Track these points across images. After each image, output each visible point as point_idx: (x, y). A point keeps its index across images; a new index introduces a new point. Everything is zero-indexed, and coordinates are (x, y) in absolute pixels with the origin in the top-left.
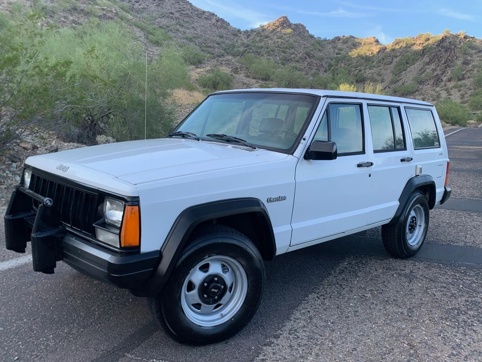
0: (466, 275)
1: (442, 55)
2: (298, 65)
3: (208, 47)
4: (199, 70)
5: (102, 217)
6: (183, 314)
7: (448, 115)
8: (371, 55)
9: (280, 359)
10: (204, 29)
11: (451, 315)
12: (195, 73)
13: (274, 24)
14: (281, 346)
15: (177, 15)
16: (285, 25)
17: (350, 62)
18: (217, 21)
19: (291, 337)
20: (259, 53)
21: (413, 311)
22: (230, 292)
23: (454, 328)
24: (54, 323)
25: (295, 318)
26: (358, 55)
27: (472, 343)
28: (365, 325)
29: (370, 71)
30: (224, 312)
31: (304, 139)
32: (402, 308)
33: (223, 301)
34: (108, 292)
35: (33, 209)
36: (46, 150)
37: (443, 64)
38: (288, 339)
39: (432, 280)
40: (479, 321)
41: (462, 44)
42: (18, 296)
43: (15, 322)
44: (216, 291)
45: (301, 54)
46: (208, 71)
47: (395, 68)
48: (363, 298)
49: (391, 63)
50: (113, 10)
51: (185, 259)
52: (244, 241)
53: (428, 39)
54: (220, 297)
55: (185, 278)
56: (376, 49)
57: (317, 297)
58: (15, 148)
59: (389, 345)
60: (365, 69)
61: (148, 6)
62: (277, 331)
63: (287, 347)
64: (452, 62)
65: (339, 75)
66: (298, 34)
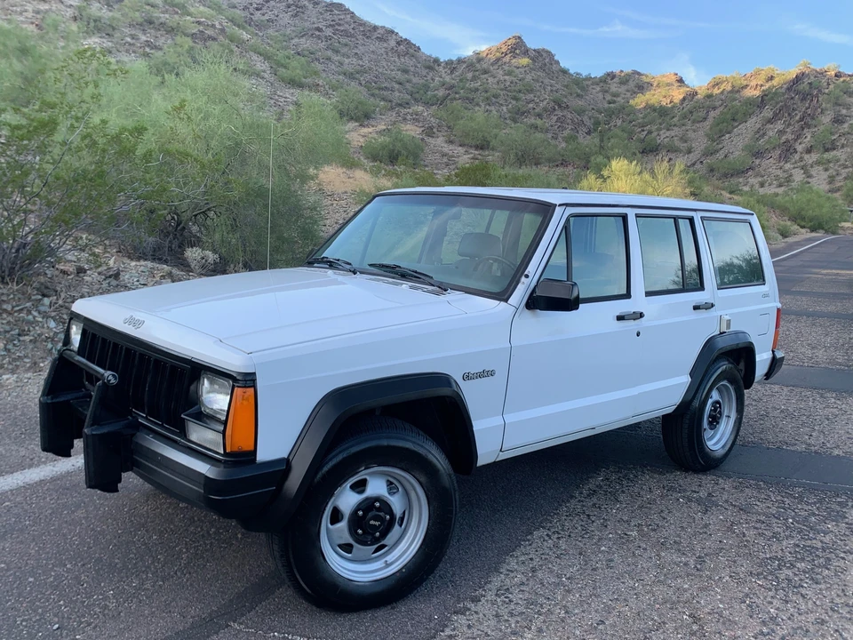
0: (801, 501)
1: (795, 106)
2: (539, 122)
3: (382, 89)
4: (365, 130)
5: (197, 404)
6: (323, 561)
7: (803, 213)
8: (669, 106)
9: (479, 636)
10: (375, 57)
11: (768, 568)
12: (357, 136)
13: (498, 49)
14: (481, 615)
15: (329, 32)
16: (518, 51)
17: (631, 117)
18: (399, 43)
19: (499, 600)
20: (471, 100)
21: (704, 561)
22: (401, 526)
23: (770, 590)
24: (115, 571)
25: (508, 570)
26: (647, 104)
27: (796, 615)
28: (623, 583)
29: (668, 134)
30: (390, 558)
31: (527, 276)
32: (687, 556)
33: (389, 540)
34: (202, 521)
35: (84, 387)
36: (99, 274)
37: (798, 122)
38: (493, 603)
39: (742, 510)
40: (812, 579)
41: (832, 87)
42: (57, 526)
43: (52, 569)
44: (377, 523)
45: (545, 103)
46: (381, 133)
47: (711, 129)
48: (623, 538)
49: (705, 119)
50: (217, 23)
51: (328, 472)
52: (423, 444)
53: (772, 78)
54: (384, 534)
55: (327, 503)
56: (678, 95)
57: (548, 535)
58: (47, 272)
59: (659, 616)
60: (660, 130)
61: (277, 16)
62: (476, 590)
63: (491, 617)
64: (813, 119)
65: (612, 140)
66: (540, 67)
